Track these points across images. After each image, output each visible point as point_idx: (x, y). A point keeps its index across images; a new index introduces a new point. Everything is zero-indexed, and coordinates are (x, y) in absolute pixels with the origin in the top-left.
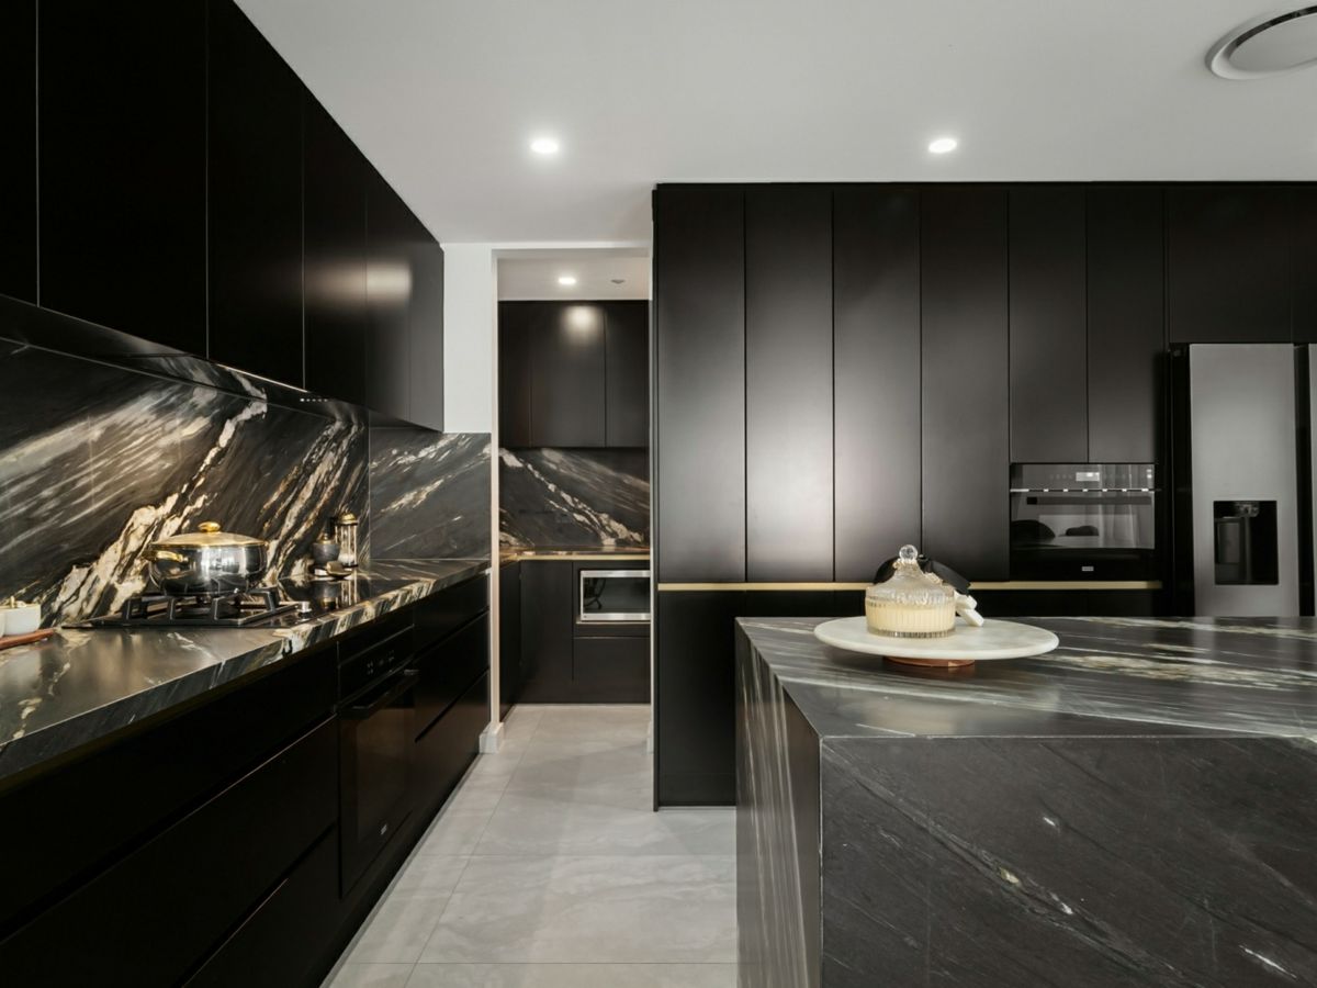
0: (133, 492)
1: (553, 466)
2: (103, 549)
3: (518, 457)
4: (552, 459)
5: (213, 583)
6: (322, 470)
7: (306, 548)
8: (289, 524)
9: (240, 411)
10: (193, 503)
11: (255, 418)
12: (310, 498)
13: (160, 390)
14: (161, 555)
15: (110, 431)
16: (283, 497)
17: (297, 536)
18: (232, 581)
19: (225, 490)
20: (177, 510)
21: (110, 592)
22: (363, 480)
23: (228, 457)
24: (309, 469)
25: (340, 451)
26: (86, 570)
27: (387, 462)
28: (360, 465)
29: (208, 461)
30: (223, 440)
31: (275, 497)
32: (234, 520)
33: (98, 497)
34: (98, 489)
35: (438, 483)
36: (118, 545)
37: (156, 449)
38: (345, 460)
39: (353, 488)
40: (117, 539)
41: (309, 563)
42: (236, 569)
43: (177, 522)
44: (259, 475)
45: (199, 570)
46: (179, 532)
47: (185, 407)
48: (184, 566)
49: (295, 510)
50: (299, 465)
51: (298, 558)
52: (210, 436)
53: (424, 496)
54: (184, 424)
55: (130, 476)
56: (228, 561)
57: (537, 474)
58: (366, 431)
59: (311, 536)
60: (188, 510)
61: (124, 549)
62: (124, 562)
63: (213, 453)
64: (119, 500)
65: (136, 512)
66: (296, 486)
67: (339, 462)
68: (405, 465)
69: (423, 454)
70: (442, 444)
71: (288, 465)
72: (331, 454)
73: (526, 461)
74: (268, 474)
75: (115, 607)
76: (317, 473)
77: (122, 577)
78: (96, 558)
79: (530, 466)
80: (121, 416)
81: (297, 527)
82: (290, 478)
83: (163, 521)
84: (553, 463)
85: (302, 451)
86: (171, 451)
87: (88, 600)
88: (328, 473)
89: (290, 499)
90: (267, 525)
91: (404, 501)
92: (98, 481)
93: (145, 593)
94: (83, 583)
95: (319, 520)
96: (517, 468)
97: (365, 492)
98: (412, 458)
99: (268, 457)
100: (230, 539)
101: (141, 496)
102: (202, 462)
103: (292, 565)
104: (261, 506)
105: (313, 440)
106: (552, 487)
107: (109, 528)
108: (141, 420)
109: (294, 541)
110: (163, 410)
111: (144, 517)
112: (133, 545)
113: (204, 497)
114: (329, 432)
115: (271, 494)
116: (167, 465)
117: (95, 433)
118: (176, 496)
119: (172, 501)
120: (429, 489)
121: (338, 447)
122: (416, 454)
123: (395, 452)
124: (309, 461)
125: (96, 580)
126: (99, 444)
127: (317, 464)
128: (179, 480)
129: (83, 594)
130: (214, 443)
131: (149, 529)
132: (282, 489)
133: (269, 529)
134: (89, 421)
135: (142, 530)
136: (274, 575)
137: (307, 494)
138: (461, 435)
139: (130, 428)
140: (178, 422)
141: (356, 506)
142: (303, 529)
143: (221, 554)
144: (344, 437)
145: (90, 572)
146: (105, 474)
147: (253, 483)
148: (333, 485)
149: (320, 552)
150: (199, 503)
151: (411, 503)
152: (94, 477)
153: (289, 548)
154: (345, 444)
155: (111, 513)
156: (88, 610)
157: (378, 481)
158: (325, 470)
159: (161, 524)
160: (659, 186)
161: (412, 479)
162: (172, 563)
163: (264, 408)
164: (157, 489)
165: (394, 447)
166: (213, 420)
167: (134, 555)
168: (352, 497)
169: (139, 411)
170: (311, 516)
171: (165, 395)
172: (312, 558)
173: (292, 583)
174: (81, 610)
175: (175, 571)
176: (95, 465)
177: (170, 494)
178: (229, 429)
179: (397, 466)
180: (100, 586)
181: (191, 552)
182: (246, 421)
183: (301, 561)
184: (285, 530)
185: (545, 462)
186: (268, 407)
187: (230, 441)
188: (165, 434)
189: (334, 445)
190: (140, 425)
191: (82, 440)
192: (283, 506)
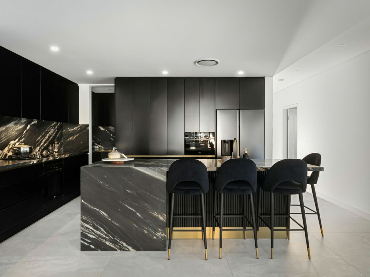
0: (10, 138)
1: (112, 130)
2: (5, 148)
3: (104, 128)
4: (112, 128)
5: (23, 153)
6: (50, 133)
7: (46, 148)
8: (42, 143)
9: (31, 123)
10: (21, 140)
11: (34, 124)
12: (48, 138)
13: (15, 121)
14: (14, 148)
15: (6, 129)
16: (41, 138)
17: (44, 146)
18: (26, 153)
19: (28, 137)
20: (18, 141)
21: (6, 155)
22: (61, 134)
23: (29, 131)
24: (48, 132)
25: (55, 129)
26: (2, 151)
27: (67, 130)
28: (60, 131)
29: (24, 132)
30: (28, 128)
31: (39, 138)
32: (30, 143)
33: (4, 139)
34: (4, 138)
35: (78, 135)
36: (8, 147)
37: (15, 131)
38: (56, 130)
39: (58, 136)
40: (7, 146)
41: (47, 151)
42: (27, 151)
43: (18, 143)
44: (35, 134)
45: (21, 151)
46: (19, 145)
47: (20, 123)
48: (18, 150)
49: (44, 141)
50: (45, 132)
51: (44, 150)
52: (25, 128)
53: (75, 138)
54: (20, 126)
55: (10, 136)
56: (25, 150)
57: (108, 132)
58: (62, 124)
59: (48, 146)
60: (20, 141)
61: (9, 148)
62: (9, 150)
63: (25, 131)
64: (8, 140)
65: (11, 142)
66: (44, 136)
67: (55, 131)
68: (71, 131)
69: (74, 129)
70: (78, 127)
71: (42, 132)
72: (53, 129)
73: (106, 129)
74: (37, 134)
75: (7, 157)
76: (49, 133)
77: (8, 152)
78: (4, 149)
79: (106, 130)
80: (8, 126)
81: (44, 144)
82: (43, 134)
83: (16, 143)
84: (112, 129)
85: (46, 129)
86: (17, 131)
87: (3, 156)
88: (52, 133)
89: (43, 138)
90: (37, 144)
91: (70, 139)
92: (4, 137)
93: (12, 155)
94: (2, 153)
95: (49, 143)
96: (103, 131)
97: (62, 136)
98: (72, 130)
99: (37, 131)
100: (26, 146)
101: (12, 139)
102: (23, 132)
103: (43, 151)
104: (36, 140)
105: (48, 127)
106: (111, 135)
107: (6, 144)
108: (12, 126)
109: (44, 147)
110: (16, 124)
111: (12, 142)
112: (10, 147)
113: (24, 139)
114: (52, 125)
115: (38, 138)
116: (17, 133)
117: (4, 129)
118: (18, 139)
119: (17, 140)
120: (76, 136)
121: (54, 128)
122: (73, 129)
123: (68, 128)
124: (47, 131)
125: (4, 153)
126: (4, 131)
127: (49, 132)
128: (19, 135)
129: (2, 155)
130: (26, 129)
131: (13, 144)
132: (41, 137)
133: (38, 145)
134: (3, 127)
135: (12, 145)
136: (39, 153)
137: (47, 137)
138: (82, 125)
139: (10, 127)
140: (19, 126)
141: (59, 140)
142: (46, 144)
143: (25, 149)
144: (56, 126)
145: (3, 151)
146: (5, 135)
147: (34, 136)
148: (53, 135)
149: (49, 149)
150: (23, 140)
151: (72, 139)
152: (3, 136)
153: (42, 148)
154: (56, 127)
155: (7, 142)
156: (3, 157)
157: (65, 134)
158: (51, 132)
159: (15, 144)
160: (116, 77)
161: (72, 134)
162: (16, 150)
163: (37, 122)
164: (15, 138)
165: (68, 127)
166: (25, 125)
167: (10, 149)
168: (58, 138)
169: (11, 125)
170: (48, 142)
171: (16, 121)
172: (48, 150)
173: (43, 155)
174: (1, 157)
175: (16, 151)
176: (4, 134)
177: (17, 138)
178: (29, 126)
179: (69, 131)
180: (5, 154)
181: (19, 148)
182: (33, 124)
183: (45, 151)
184: (41, 145)
185: (110, 129)
186: (38, 121)
187: (29, 128)
188: (16, 128)
189: (54, 127)
190: (11, 127)
191: (1, 130)
192: (41, 140)
